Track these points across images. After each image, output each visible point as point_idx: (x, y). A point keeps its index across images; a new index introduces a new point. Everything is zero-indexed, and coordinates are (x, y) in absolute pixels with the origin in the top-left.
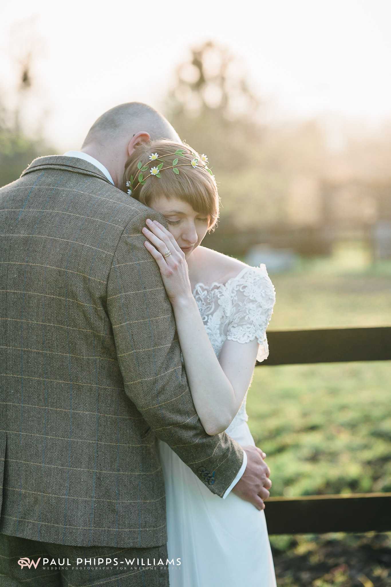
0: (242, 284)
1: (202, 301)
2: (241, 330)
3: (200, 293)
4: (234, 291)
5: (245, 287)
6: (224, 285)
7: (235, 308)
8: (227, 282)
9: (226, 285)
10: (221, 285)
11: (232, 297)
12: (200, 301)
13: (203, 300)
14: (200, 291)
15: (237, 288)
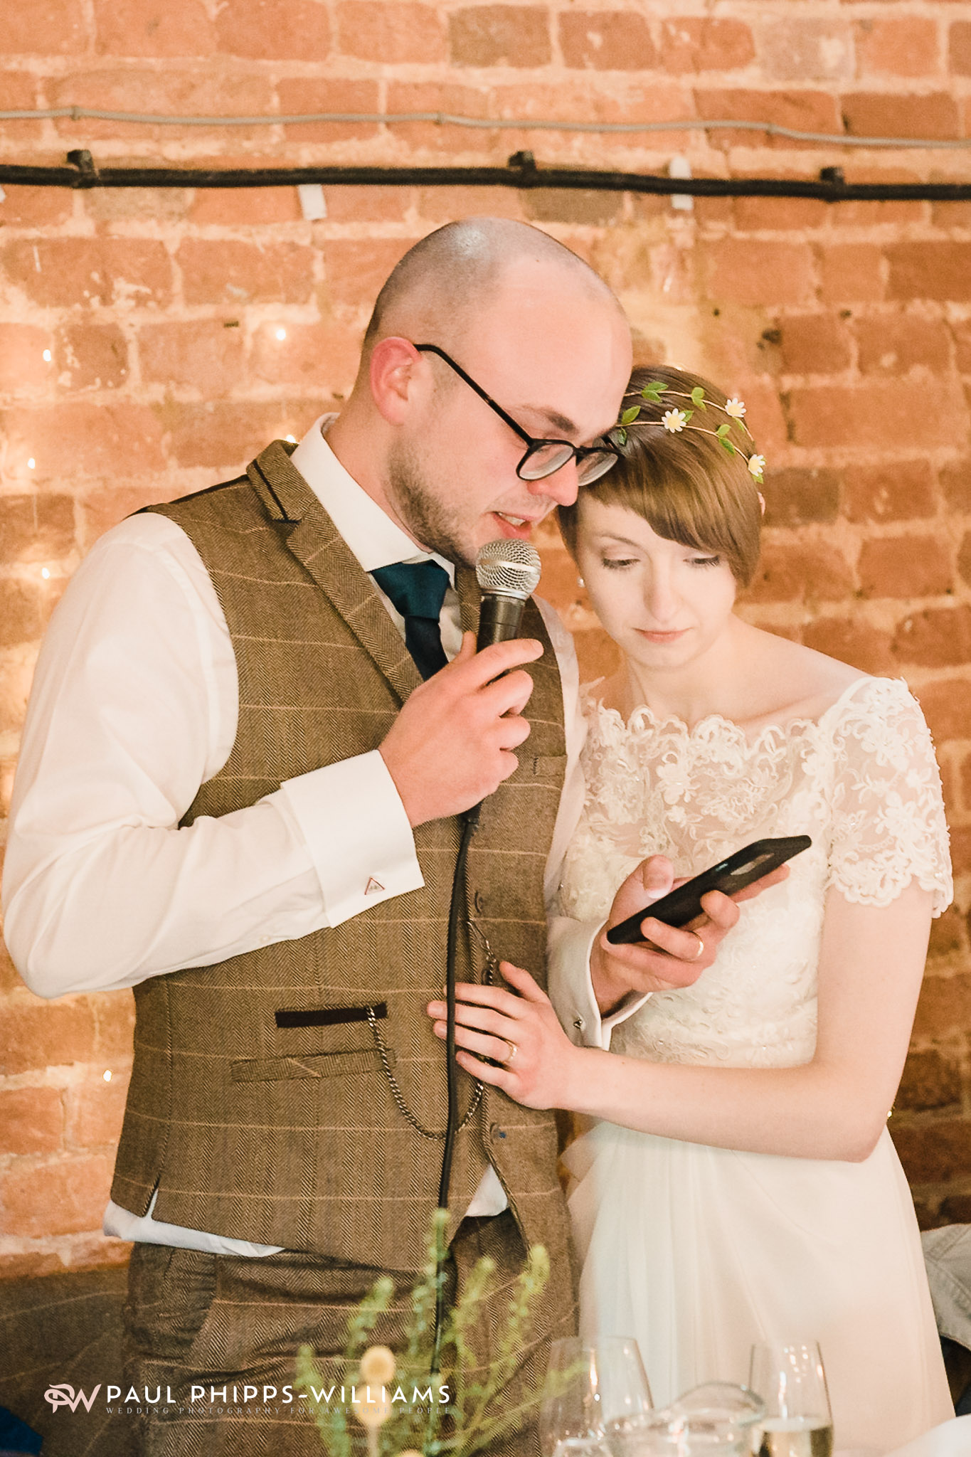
0: (859, 720)
1: (771, 770)
2: (873, 869)
3: (769, 750)
4: (838, 738)
5: (865, 728)
6: (815, 722)
7: (842, 784)
8: (822, 714)
9: (822, 722)
10: (808, 723)
11: (835, 754)
12: (767, 769)
13: (774, 768)
14: (770, 745)
15: (845, 729)
